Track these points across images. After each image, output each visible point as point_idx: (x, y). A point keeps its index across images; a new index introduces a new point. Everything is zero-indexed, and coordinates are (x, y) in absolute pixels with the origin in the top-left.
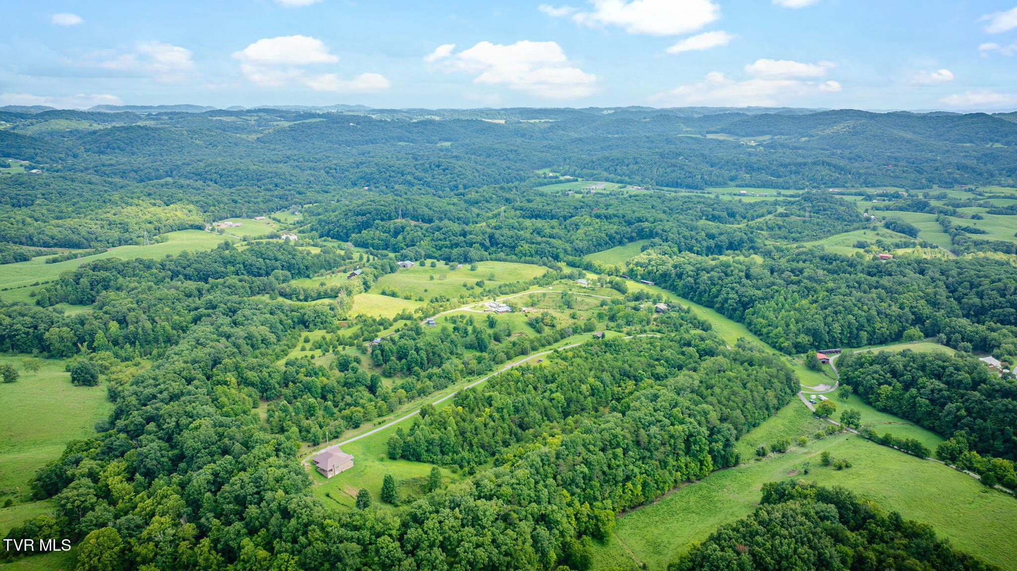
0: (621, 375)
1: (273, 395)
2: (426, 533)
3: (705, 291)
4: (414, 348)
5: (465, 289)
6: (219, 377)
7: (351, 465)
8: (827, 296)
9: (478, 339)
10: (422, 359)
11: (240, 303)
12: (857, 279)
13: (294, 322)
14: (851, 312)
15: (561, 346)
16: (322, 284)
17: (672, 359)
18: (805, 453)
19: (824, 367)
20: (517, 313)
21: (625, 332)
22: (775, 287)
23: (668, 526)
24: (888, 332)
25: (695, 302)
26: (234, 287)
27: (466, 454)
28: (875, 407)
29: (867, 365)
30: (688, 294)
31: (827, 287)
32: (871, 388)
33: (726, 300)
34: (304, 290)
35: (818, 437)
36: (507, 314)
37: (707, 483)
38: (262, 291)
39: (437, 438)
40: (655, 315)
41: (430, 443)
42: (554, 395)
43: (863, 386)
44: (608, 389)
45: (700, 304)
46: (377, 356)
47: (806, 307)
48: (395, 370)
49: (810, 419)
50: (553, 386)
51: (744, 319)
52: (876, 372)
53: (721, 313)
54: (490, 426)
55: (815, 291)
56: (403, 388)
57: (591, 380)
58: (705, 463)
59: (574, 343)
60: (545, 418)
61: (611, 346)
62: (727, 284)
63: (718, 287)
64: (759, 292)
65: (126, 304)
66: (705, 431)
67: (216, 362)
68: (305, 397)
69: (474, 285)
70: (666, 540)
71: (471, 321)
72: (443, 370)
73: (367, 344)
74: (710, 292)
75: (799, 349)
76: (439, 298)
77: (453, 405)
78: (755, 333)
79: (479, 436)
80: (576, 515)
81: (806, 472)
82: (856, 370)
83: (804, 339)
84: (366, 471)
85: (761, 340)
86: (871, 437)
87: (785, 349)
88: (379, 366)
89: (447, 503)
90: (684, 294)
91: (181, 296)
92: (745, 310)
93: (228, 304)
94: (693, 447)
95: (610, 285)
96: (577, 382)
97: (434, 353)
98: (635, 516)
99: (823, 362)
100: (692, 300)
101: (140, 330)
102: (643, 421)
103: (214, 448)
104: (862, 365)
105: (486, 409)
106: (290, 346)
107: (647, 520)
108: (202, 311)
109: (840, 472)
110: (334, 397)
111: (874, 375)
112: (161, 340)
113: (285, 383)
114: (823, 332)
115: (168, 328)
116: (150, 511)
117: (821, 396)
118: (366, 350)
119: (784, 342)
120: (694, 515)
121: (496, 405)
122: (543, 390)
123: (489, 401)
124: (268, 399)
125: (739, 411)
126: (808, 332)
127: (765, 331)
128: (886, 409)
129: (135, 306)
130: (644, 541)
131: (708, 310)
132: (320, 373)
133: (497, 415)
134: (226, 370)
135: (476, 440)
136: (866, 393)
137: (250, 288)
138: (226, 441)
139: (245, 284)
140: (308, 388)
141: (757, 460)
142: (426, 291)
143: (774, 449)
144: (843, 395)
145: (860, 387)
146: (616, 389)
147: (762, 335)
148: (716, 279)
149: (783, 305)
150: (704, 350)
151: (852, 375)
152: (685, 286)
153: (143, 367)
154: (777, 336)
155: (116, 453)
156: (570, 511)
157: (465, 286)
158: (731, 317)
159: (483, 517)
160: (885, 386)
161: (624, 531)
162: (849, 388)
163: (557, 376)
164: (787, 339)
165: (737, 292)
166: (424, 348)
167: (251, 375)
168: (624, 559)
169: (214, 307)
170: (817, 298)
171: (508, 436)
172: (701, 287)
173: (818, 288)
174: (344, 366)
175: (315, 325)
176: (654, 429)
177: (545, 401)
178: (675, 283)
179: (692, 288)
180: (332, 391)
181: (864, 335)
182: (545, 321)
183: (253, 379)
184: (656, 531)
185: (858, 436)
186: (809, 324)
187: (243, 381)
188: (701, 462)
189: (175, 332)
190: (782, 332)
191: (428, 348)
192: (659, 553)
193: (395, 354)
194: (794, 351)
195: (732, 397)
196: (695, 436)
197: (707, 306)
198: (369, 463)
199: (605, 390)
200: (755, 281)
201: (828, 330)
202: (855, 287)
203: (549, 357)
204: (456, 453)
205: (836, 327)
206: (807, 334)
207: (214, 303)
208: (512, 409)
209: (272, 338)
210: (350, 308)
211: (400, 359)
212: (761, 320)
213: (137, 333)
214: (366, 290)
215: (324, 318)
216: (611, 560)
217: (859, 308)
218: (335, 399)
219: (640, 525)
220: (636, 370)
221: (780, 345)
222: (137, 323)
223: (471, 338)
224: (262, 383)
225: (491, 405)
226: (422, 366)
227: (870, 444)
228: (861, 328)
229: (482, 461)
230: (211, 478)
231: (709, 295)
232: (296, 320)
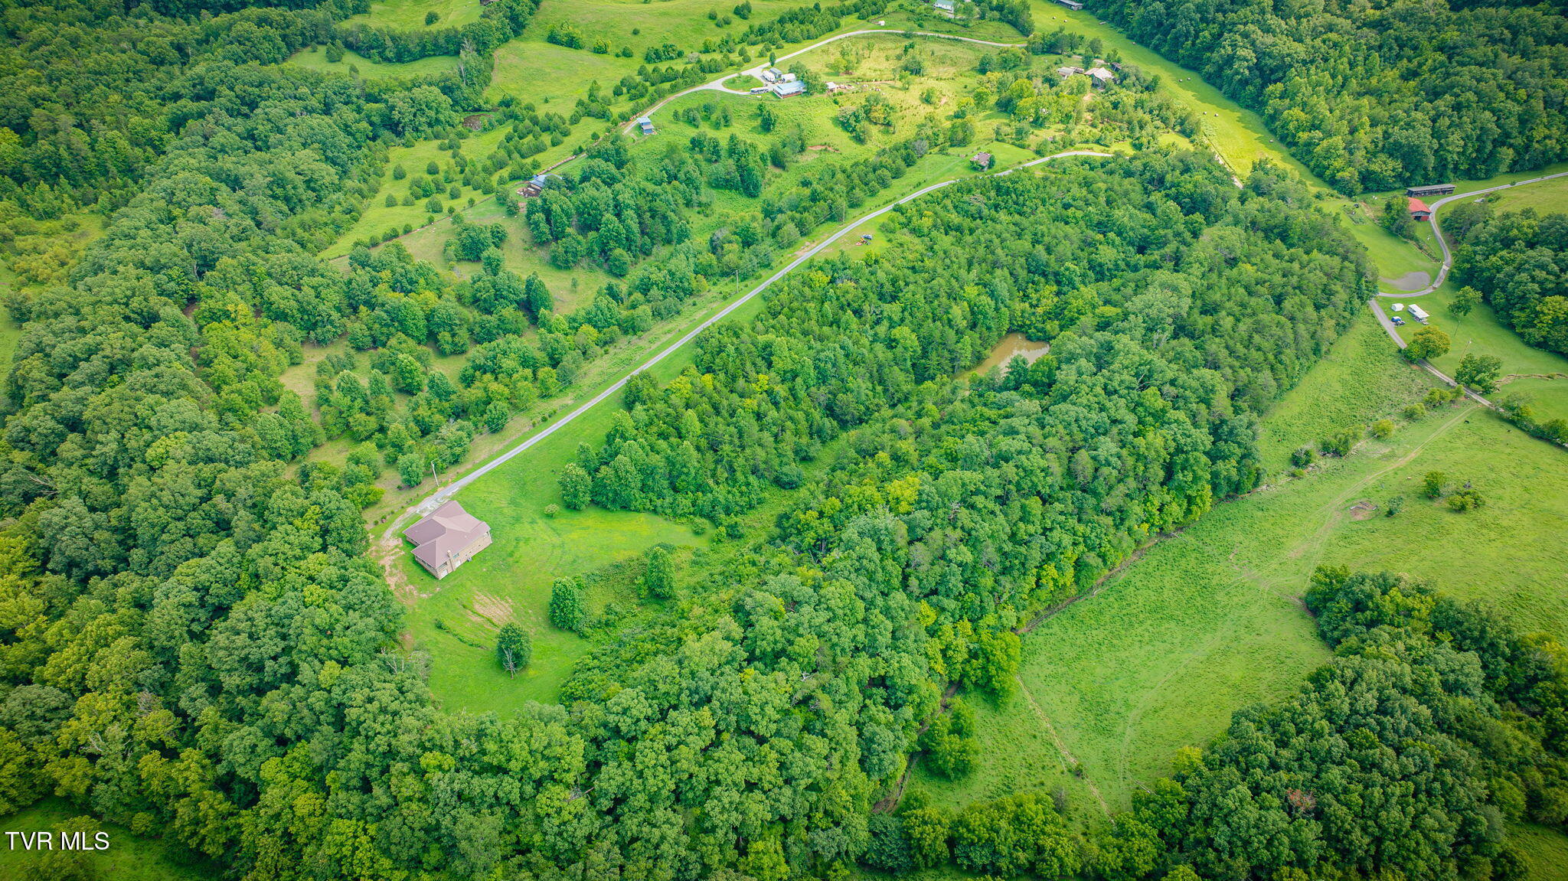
0: (1029, 272)
1: (329, 335)
2: (640, 775)
3: (1187, 36)
4: (612, 203)
5: (712, 24)
6: (211, 302)
7: (484, 541)
8: (1442, 64)
9: (741, 168)
10: (628, 230)
11: (260, 85)
12: (1512, 20)
13: (371, 124)
14: (1490, 103)
15: (907, 191)
16: (431, 19)
17: (1132, 229)
18: (1386, 458)
19: (1419, 230)
20: (817, 96)
21: (1033, 147)
22: (1333, 36)
23: (1123, 655)
24: (1558, 147)
25: (1163, 55)
26: (248, 40)
27: (721, 492)
28: (1521, 335)
29: (1520, 244)
30: (1152, 36)
31: (1443, 41)
32: (1523, 298)
33: (1230, 60)
34: (393, 39)
35: (1410, 416)
36: (798, 99)
37: (1197, 537)
38: (311, 39)
39: (661, 464)
40: (1088, 98)
41: (647, 472)
42: (897, 332)
43: (1503, 290)
44: (1003, 309)
45: (1172, 60)
46: (537, 224)
47: (1394, 86)
48: (575, 255)
49: (1394, 366)
50: (893, 309)
51: (1264, 104)
52: (1542, 267)
53: (1214, 84)
54: (768, 419)
55: (1415, 48)
56: (589, 321)
57: (971, 291)
58: (1198, 500)
59: (934, 181)
60: (879, 388)
61: (1008, 193)
62: (1234, 24)
63: (1215, 28)
64: (1300, 48)
65: (24, 87)
66: (1203, 437)
67: (206, 264)
68: (393, 342)
69: (731, 15)
70: (1118, 695)
71: (725, 118)
72: (672, 274)
73: (516, 190)
74: (1197, 37)
75: (1370, 183)
76: (661, 49)
77: (693, 370)
78: (1282, 139)
79: (748, 451)
80: (944, 652)
81: (1390, 513)
82: (1494, 252)
83: (1387, 166)
84: (517, 555)
85: (1293, 155)
86: (1515, 419)
87: (1342, 184)
88: (543, 244)
89: (684, 697)
90: (1141, 36)
91: (141, 66)
92: (1264, 86)
93: (236, 89)
94: (1180, 475)
95: (996, 14)
96: (944, 300)
97: (654, 213)
98: (1056, 628)
99: (1417, 218)
100: (1156, 49)
101: (63, 151)
102: (1083, 423)
103: (195, 519)
104: (1508, 243)
105: (761, 376)
106: (366, 192)
107: (1081, 640)
108: (187, 105)
109: (1459, 518)
110: (453, 336)
111: (1537, 273)
112: (113, 169)
113: (350, 305)
114: (1427, 151)
115: (123, 144)
116: (76, 672)
117: (1414, 306)
118: (517, 208)
119: (1342, 169)
120: (1173, 624)
121: (780, 365)
122: (874, 318)
123: (767, 355)
124: (320, 343)
125: (1267, 373)
126: (1393, 150)
127: (1303, 136)
128: (1545, 342)
129: (44, 89)
130: (1077, 698)
131: (1190, 75)
132: (422, 281)
133: (781, 390)
134: (228, 283)
135: (741, 461)
136: (1510, 305)
137: (284, 37)
138: (219, 499)
139: (272, 32)
140: (397, 320)
141: (1294, 475)
142: (636, 32)
143: (1326, 449)
144: (1459, 310)
145: (1497, 292)
146: (1019, 306)
147: (1295, 144)
148: (1212, 10)
149: (1346, 79)
150: (1191, 196)
151: (1483, 264)
152: (1145, 20)
153: (83, 234)
154: (1328, 153)
155: (11, 498)
156: (934, 646)
157: (712, 17)
158: (1233, 97)
159: (759, 718)
160: (1558, 298)
161: (1036, 669)
162: (1473, 294)
163: (902, 284)
164: (1350, 163)
165: (1253, 44)
166: (632, 202)
167: (278, 294)
168: (1036, 745)
169: (210, 95)
170: (1420, 65)
171: (805, 440)
172: (1179, 26)
173: (1422, 38)
174: (471, 250)
175: (417, 130)
176: (1107, 446)
177: (879, 347)
178: (1126, 11)
179: (1160, 24)
180: (449, 324)
181: (1507, 154)
182: (873, 115)
183: (283, 304)
184: (1100, 671)
185: (1489, 413)
186: (1398, 134)
187: (265, 309)
188: (1190, 500)
189: (138, 151)
190: (1341, 145)
191: (641, 202)
192: (1107, 732)
193: (575, 218)
194: (1359, 187)
195: (1257, 338)
196: (1186, 452)
197: (1186, 67)
198: (524, 529)
199: (997, 309)
200: (1293, 22)
201: (1436, 146)
202: (1502, 41)
203: (886, 229)
204: (701, 488)
205: (1455, 140)
206: (1391, 155)
207: (210, 85)
208: (813, 373)
209: (328, 173)
210: (486, 82)
211: (585, 228)
212: (1296, 112)
213: (60, 157)
214: (517, 33)
215: (432, 114)
216: (1011, 749)
217: (1507, 93)
218: (456, 340)
219: (1070, 653)
220: (1060, 261)
221: (1334, 176)
222: (55, 132)
223: (726, 166)
224: (303, 310)
225: (770, 365)
226: (629, 244)
227: (1516, 435)
228: (1502, 141)
229: (754, 502)
230: (192, 597)
231: (1193, 44)
232: (375, 119)
